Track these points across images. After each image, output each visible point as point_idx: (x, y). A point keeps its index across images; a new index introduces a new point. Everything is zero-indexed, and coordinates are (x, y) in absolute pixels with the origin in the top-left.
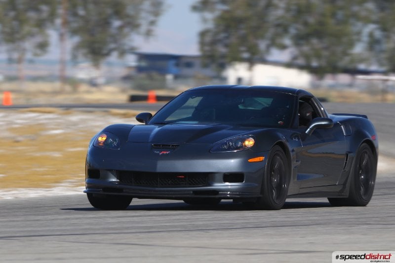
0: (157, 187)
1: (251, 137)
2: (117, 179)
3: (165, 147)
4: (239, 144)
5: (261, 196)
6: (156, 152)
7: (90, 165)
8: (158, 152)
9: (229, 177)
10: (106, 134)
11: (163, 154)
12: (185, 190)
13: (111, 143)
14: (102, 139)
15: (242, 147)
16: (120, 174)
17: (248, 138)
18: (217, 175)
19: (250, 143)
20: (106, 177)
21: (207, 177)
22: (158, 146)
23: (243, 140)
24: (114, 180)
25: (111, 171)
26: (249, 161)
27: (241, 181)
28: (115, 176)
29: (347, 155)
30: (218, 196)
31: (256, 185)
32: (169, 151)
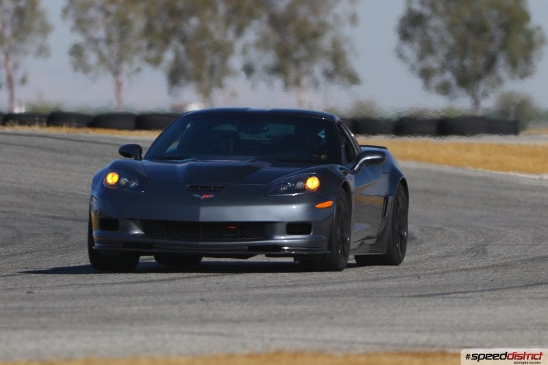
0: (199, 241)
1: (315, 175)
2: (142, 231)
3: (205, 189)
4: (300, 185)
5: (329, 252)
6: (195, 195)
7: (101, 214)
8: (199, 196)
9: (293, 228)
10: (118, 173)
11: (206, 198)
12: (236, 245)
13: (127, 184)
14: (112, 179)
15: (304, 189)
16: (144, 225)
17: (311, 176)
18: (278, 225)
19: (313, 183)
20: (128, 229)
21: (265, 229)
22: (194, 189)
23: (305, 181)
24: (136, 232)
25: (133, 220)
26: (317, 206)
27: (309, 233)
28: (139, 227)
29: (386, 198)
30: (281, 253)
31: (325, 238)
32: (212, 194)
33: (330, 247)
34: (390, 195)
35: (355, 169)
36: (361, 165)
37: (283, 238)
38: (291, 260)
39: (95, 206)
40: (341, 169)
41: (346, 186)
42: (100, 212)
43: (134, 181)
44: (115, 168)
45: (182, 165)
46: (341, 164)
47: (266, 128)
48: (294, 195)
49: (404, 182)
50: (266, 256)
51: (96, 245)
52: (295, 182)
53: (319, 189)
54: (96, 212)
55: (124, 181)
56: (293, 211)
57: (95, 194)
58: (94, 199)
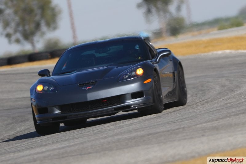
0: (89, 111)
1: (140, 67)
2: (60, 111)
3: (87, 85)
4: (133, 73)
6: (83, 88)
7: (38, 105)
8: (85, 88)
9: (134, 95)
10: (42, 85)
11: (89, 89)
12: (108, 109)
13: (48, 89)
14: (40, 88)
15: (136, 75)
16: (61, 108)
17: (138, 68)
18: (127, 95)
19: (140, 72)
20: (53, 111)
21: (121, 98)
22: (82, 85)
23: (136, 71)
24: (57, 112)
25: (54, 106)
26: (145, 82)
27: (142, 96)
28: (58, 109)
29: (174, 73)
30: (131, 109)
31: (151, 97)
32: (91, 86)
33: (154, 101)
34: (175, 71)
35: (157, 61)
36: (160, 58)
37: (130, 101)
38: (136, 111)
39: (34, 103)
40: (151, 62)
41: (156, 70)
42: (37, 105)
43: (51, 87)
44: (40, 82)
45: (73, 75)
46: (150, 60)
47: (109, 49)
48: (131, 79)
49: (180, 63)
50: (123, 112)
51: (38, 122)
52: (131, 72)
53: (143, 74)
54: (35, 105)
55: (46, 88)
56: (133, 87)
57: (33, 97)
58: (33, 100)
